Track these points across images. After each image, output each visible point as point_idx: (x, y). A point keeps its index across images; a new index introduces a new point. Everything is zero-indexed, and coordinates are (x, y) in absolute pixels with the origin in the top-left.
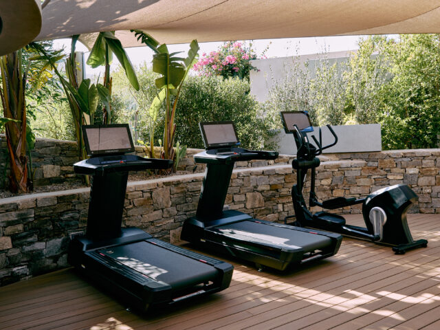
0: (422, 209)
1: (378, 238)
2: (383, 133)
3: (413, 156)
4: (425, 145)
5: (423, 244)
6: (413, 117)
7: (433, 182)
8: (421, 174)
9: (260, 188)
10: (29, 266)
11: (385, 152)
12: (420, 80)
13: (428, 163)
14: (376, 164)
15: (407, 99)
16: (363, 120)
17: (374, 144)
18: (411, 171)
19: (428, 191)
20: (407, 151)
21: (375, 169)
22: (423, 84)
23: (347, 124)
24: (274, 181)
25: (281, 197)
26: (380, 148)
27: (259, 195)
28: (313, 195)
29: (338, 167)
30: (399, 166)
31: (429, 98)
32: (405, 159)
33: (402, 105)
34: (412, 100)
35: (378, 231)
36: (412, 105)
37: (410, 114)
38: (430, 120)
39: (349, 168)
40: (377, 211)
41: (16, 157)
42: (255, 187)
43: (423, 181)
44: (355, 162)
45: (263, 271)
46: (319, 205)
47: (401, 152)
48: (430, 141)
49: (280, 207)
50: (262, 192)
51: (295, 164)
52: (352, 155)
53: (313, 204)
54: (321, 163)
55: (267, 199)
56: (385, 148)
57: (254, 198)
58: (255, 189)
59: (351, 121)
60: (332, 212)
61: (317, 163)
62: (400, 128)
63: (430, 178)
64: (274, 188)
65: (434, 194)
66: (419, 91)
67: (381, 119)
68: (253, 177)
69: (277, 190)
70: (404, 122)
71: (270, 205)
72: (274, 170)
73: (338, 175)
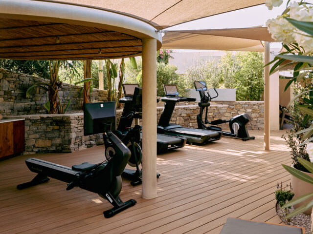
0: (253, 128)
1: (236, 135)
2: (237, 93)
3: (249, 104)
4: (255, 99)
5: (253, 138)
6: (250, 86)
7: (258, 116)
8: (253, 112)
9: (182, 115)
10: (95, 141)
11: (237, 102)
12: (253, 70)
13: (256, 107)
14: (233, 107)
15: (247, 78)
16: (228, 86)
17: (233, 98)
18: (249, 110)
19: (256, 120)
20: (247, 101)
21: (233, 109)
22: (254, 72)
23: (220, 88)
24: (188, 112)
25: (191, 120)
26: (235, 100)
27: (182, 118)
28: (206, 119)
29: (216, 107)
30: (243, 108)
31: (257, 78)
32: (246, 105)
33: (245, 80)
34: (249, 79)
35: (236, 132)
36: (249, 81)
37: (248, 86)
38: (257, 88)
39: (221, 108)
40: (235, 124)
41: (87, 96)
42: (181, 114)
43: (253, 115)
44: (224, 105)
45: (193, 144)
46: (209, 123)
47: (244, 102)
48: (257, 98)
49: (191, 124)
50: (183, 117)
51: (200, 104)
52: (223, 102)
53: (206, 123)
54: (211, 105)
55: (185, 120)
56: (237, 100)
57: (180, 119)
58: (180, 116)
59: (222, 86)
60: (215, 126)
61: (209, 105)
62: (244, 91)
63: (256, 114)
64: (189, 115)
65: (258, 121)
66: (253, 75)
67: (236, 86)
68: (180, 110)
69: (190, 117)
70: (245, 88)
71: (186, 123)
72: (188, 107)
73: (216, 111)
